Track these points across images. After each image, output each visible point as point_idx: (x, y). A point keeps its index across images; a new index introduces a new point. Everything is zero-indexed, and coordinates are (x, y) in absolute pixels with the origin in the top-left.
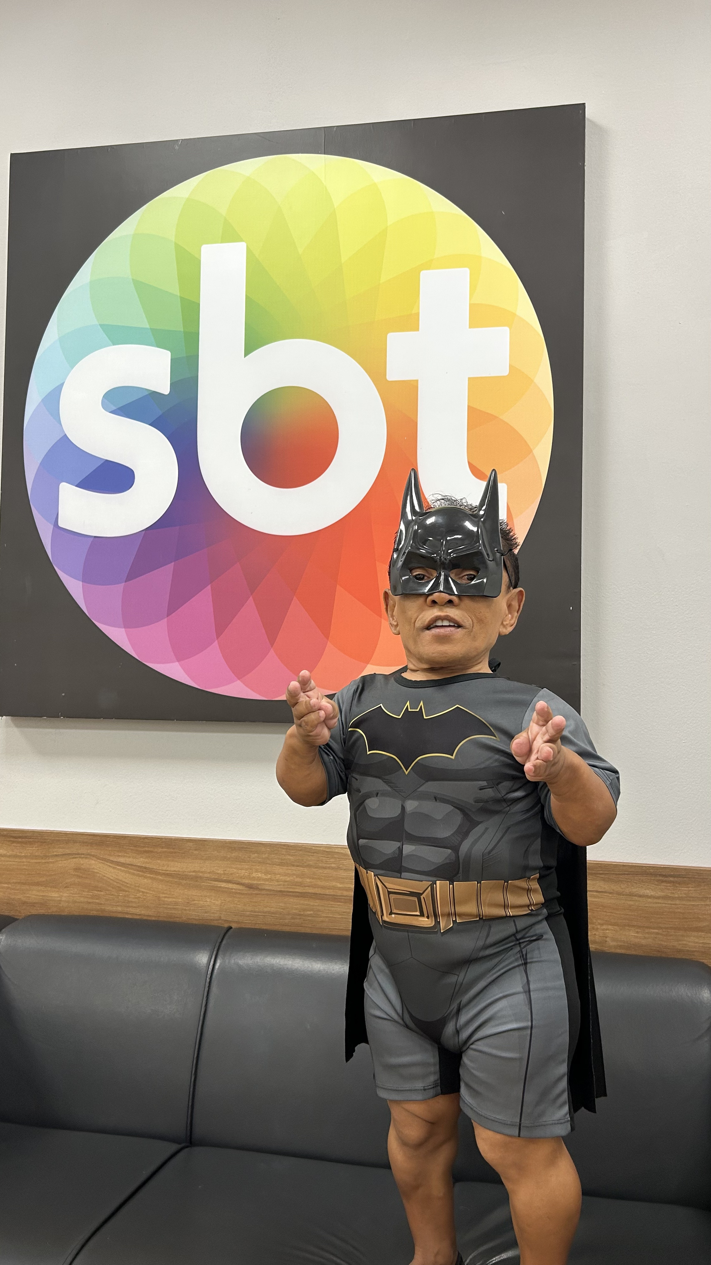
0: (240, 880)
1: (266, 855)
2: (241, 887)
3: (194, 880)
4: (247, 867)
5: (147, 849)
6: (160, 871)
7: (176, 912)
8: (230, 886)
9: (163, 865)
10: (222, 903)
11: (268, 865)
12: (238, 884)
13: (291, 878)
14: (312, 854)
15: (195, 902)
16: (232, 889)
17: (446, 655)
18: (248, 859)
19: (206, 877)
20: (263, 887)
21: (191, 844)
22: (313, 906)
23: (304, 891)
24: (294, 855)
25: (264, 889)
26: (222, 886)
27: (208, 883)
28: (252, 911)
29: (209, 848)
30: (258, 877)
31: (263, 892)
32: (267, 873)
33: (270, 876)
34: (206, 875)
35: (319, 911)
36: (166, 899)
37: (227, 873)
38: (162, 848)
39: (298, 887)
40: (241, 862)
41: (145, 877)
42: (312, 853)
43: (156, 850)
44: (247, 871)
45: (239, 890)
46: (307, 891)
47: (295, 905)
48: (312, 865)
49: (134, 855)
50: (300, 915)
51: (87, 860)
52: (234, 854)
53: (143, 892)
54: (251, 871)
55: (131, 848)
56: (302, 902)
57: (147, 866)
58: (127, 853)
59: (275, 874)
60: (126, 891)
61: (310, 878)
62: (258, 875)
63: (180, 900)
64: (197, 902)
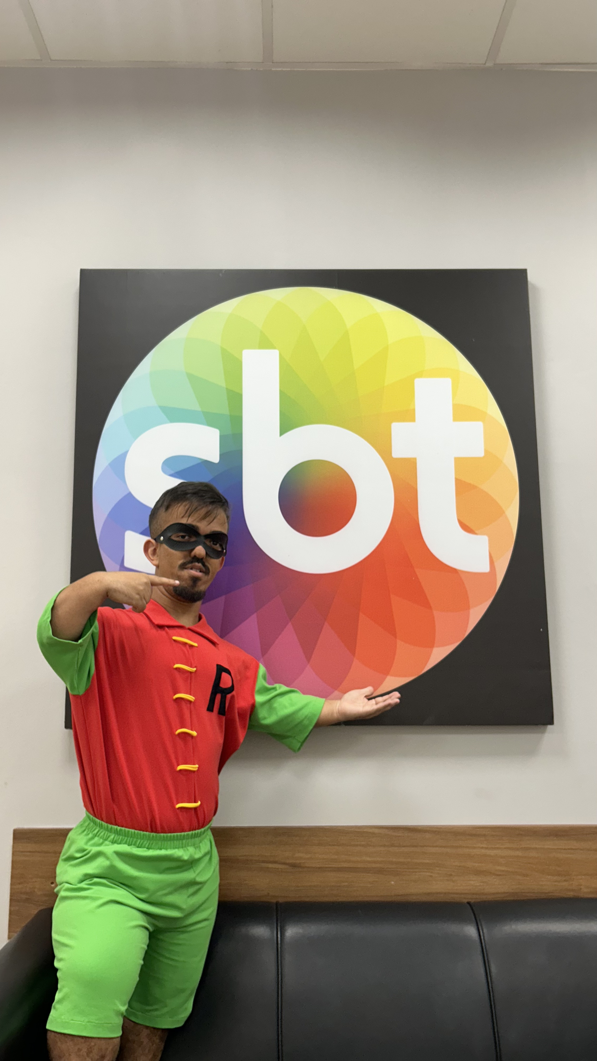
0: (285, 861)
1: (306, 838)
3: (245, 863)
4: (290, 848)
8: (276, 866)
10: (270, 881)
11: (308, 846)
12: (283, 864)
13: (329, 856)
14: (345, 835)
16: (279, 868)
18: (291, 842)
20: (304, 865)
22: (348, 878)
24: (330, 836)
26: (270, 866)
27: (257, 865)
28: (296, 887)
31: (305, 870)
34: (255, 858)
35: (352, 882)
37: (273, 855)
39: (333, 863)
40: (285, 845)
44: (290, 853)
46: (342, 866)
47: (333, 878)
50: (337, 886)
54: (294, 852)
56: (338, 875)
59: (315, 853)
61: (344, 855)
62: (300, 855)
64: (248, 882)
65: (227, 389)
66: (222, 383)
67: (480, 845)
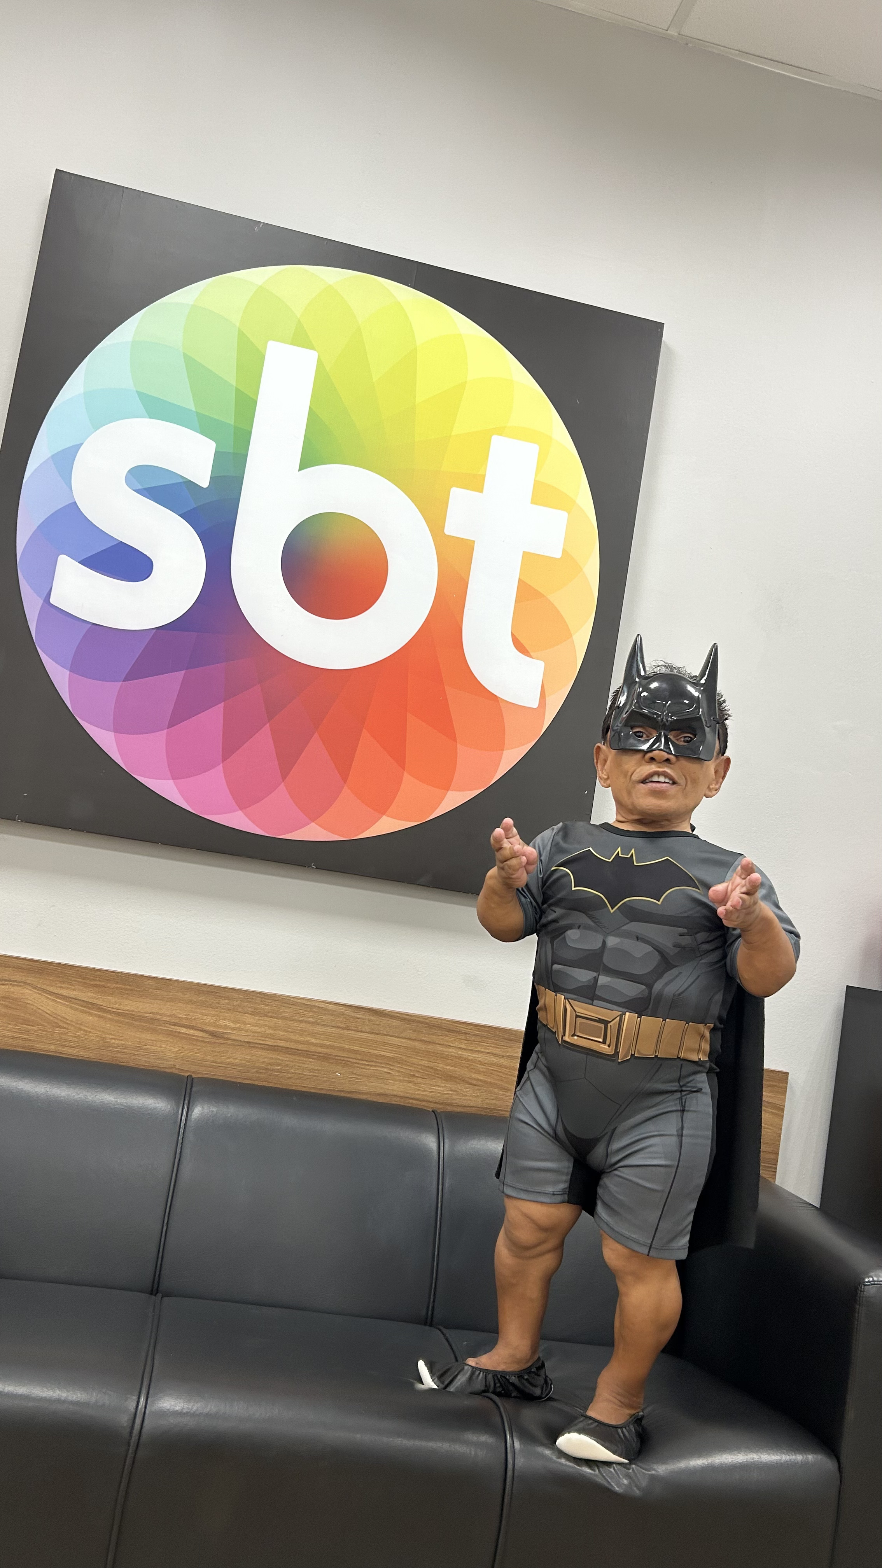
0: (204, 1027)
1: (238, 1003)
2: (204, 1035)
3: (150, 1023)
4: (214, 1013)
5: (98, 983)
6: (110, 1009)
7: (123, 1056)
8: (191, 1032)
9: (115, 1003)
10: (180, 1050)
11: (238, 1013)
12: (201, 1031)
13: (263, 1029)
14: (290, 1006)
15: (147, 1047)
16: (194, 1036)
17: (659, 808)
18: (217, 1005)
19: (164, 1021)
20: (229, 1037)
21: (152, 982)
22: (282, 1060)
23: (275, 1044)
24: (270, 1005)
25: (230, 1039)
26: (182, 1031)
27: (166, 1027)
28: (213, 1062)
29: (173, 988)
30: (226, 1025)
31: (229, 1042)
32: (234, 1022)
33: (238, 1025)
34: (165, 1018)
35: (287, 1066)
36: (113, 1041)
37: (190, 1017)
38: (117, 983)
39: (267, 1039)
40: (208, 1007)
41: (91, 1014)
42: (289, 1004)
43: (109, 985)
44: (213, 1018)
45: (203, 1037)
46: (278, 1044)
47: (263, 1057)
48: (287, 1017)
49: (81, 988)
50: (266, 1069)
51: (19, 988)
52: (202, 998)
53: (84, 1030)
54: (218, 1018)
55: (79, 980)
56: (270, 1056)
57: (95, 1002)
58: (70, 985)
59: (245, 1023)
60: (65, 1028)
61: (284, 1031)
62: (226, 1023)
63: (130, 1043)
64: (149, 1047)
65: (237, 390)
66: (232, 380)
67: (456, 1044)
